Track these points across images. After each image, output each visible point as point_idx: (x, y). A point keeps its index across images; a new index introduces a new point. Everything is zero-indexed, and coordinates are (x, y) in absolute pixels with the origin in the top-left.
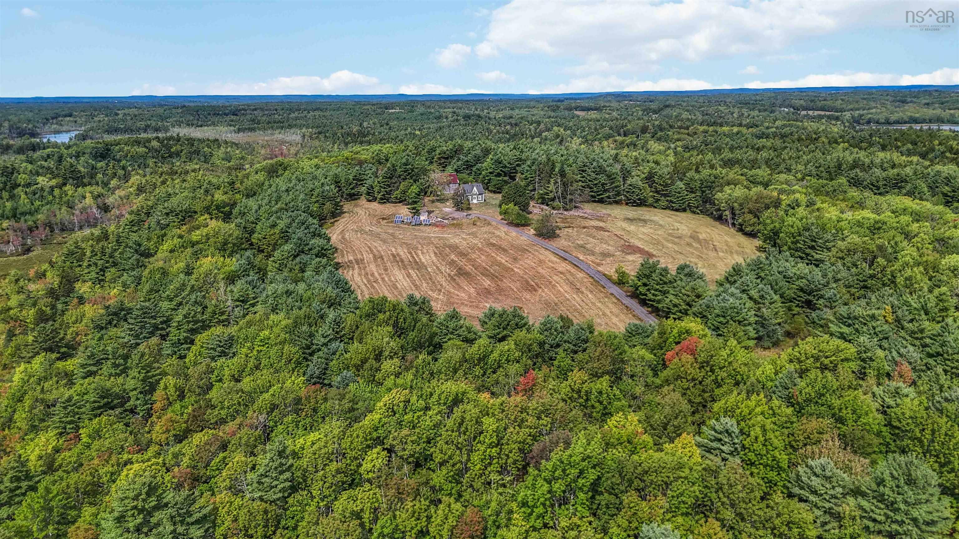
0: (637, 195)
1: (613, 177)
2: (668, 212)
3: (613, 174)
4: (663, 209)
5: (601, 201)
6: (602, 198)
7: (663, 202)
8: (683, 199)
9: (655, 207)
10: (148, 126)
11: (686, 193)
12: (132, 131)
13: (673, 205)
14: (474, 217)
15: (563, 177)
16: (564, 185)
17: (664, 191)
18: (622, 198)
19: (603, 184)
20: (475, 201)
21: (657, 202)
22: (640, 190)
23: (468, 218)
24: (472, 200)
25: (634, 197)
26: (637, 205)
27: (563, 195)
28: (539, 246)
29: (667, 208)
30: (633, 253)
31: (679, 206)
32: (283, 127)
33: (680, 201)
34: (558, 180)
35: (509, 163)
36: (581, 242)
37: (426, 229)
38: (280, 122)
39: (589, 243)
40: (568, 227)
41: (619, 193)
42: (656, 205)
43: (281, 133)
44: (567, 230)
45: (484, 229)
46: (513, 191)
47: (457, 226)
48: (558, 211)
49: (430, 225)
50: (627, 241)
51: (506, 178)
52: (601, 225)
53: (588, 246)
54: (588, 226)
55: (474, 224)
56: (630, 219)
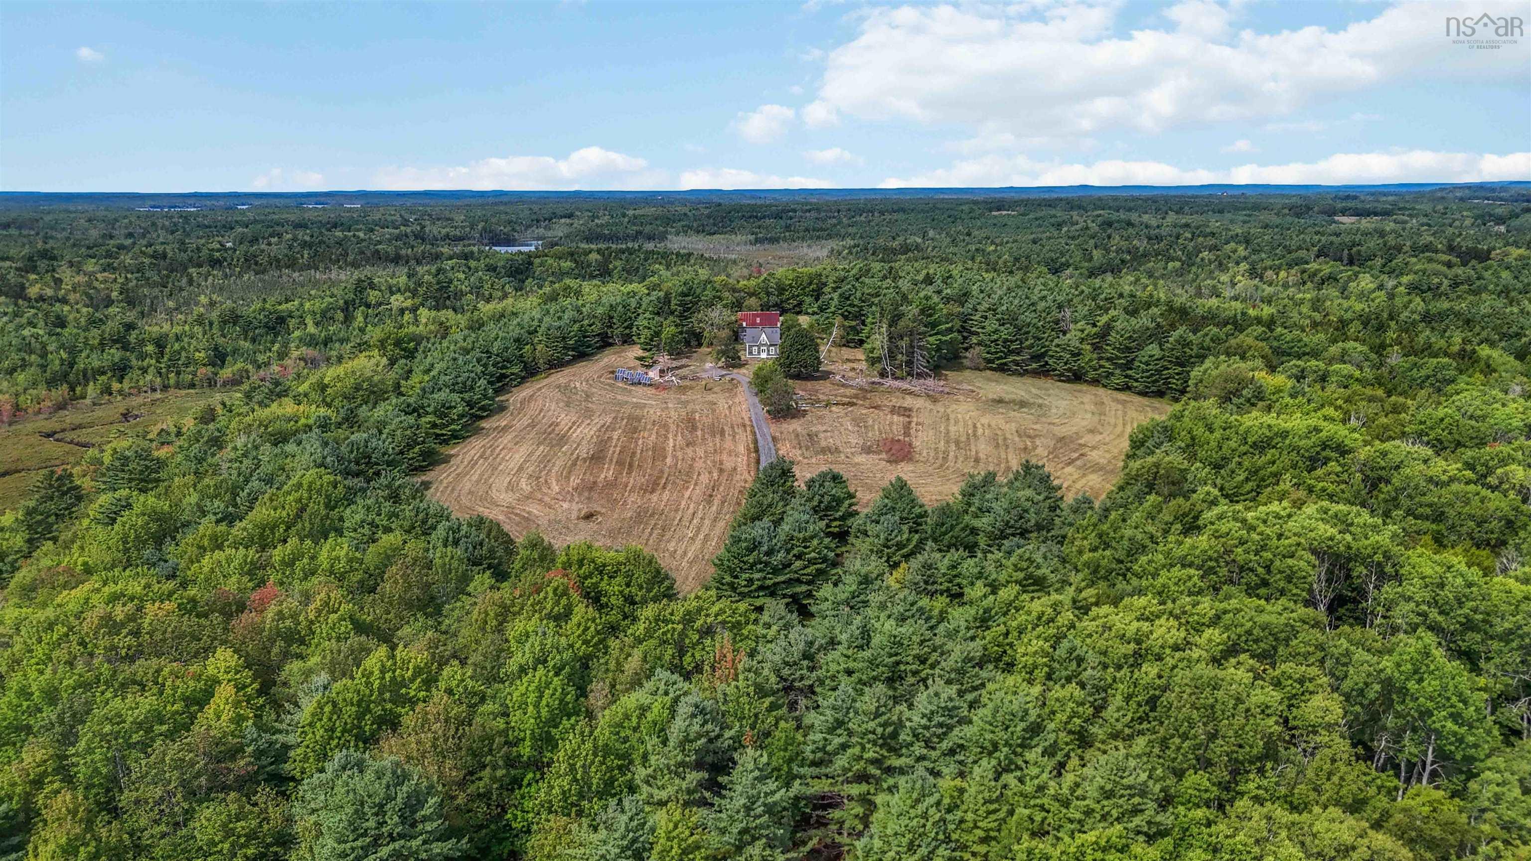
0: (1067, 364)
1: (1025, 329)
2: (1126, 396)
3: (1028, 325)
4: (1116, 389)
5: (1002, 369)
6: (1005, 364)
7: (1118, 379)
8: (1152, 375)
9: (1104, 386)
10: (639, 233)
11: (1161, 363)
12: (618, 238)
13: (1135, 384)
14: (728, 378)
15: (890, 326)
16: (890, 338)
17: (1121, 358)
18: (1044, 366)
19: (1005, 341)
20: (764, 355)
21: (1107, 377)
22: (1074, 355)
23: (717, 379)
24: (759, 353)
25: (1061, 367)
26: (1068, 381)
27: (892, 356)
28: (748, 429)
29: (1126, 388)
30: (878, 452)
31: (1147, 387)
32: (818, 238)
33: (1148, 377)
34: (884, 330)
35: (860, 299)
36: (821, 428)
37: (640, 390)
38: (822, 229)
39: (832, 431)
40: (843, 405)
41: (1036, 358)
42: (1104, 381)
43: (809, 246)
44: (834, 408)
45: (711, 397)
46: (789, 342)
47: (682, 389)
48: (877, 380)
49: (650, 385)
50: (907, 434)
51: (854, 323)
52: (917, 406)
53: (822, 435)
54: (885, 406)
55: (707, 389)
56: (1000, 401)
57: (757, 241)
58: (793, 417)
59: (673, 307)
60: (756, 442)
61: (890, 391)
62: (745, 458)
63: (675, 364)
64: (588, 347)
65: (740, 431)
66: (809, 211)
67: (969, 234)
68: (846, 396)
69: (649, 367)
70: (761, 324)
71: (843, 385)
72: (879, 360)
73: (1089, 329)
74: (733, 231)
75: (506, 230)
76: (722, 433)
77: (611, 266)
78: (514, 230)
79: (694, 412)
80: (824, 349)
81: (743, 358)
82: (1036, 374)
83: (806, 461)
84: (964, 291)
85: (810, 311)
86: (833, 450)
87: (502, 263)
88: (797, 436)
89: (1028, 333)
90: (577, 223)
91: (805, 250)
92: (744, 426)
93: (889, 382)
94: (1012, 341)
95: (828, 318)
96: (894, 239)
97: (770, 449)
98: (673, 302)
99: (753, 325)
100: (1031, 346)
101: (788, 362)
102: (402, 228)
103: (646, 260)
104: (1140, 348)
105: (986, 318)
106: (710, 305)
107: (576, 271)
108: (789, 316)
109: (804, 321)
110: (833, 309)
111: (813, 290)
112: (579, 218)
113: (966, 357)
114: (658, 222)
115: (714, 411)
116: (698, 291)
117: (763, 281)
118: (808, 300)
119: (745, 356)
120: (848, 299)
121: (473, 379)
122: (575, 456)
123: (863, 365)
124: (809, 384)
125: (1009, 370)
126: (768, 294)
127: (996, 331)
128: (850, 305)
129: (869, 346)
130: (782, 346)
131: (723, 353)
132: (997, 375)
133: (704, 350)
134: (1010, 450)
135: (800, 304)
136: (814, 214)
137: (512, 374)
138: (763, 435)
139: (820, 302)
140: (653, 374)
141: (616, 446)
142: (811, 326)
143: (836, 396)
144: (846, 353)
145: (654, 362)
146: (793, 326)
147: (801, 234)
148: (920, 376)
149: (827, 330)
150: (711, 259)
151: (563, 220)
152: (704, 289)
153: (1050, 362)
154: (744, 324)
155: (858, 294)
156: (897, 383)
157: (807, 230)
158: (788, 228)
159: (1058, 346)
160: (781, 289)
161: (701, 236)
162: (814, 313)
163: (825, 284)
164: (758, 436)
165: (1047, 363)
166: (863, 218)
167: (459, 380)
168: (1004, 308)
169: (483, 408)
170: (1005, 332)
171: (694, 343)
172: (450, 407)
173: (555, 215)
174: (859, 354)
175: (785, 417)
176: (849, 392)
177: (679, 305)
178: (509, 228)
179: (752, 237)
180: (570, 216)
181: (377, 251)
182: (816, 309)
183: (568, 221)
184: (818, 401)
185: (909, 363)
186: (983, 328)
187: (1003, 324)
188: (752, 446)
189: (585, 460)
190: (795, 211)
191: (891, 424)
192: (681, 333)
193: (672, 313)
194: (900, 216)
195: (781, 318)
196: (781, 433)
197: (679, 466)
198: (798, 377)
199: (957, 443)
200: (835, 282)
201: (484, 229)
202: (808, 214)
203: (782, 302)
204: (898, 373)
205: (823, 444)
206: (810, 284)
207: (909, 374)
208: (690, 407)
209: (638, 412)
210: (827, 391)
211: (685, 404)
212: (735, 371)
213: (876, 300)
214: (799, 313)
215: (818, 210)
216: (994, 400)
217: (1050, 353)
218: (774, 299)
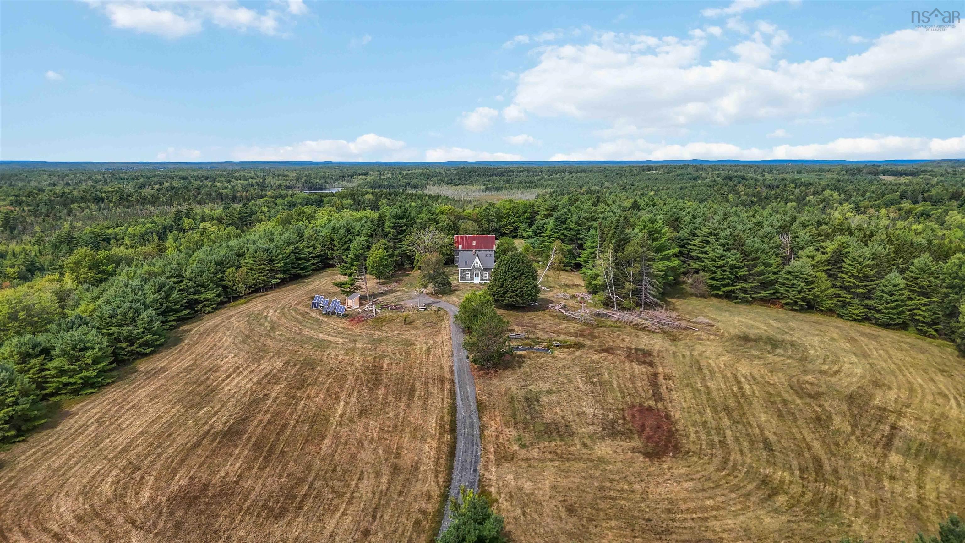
0: (800, 292)
1: (754, 255)
2: (866, 328)
3: (757, 251)
4: (854, 320)
5: (729, 296)
6: (733, 291)
7: (856, 309)
8: (897, 306)
9: (840, 316)
11: (907, 293)
13: (878, 316)
14: (434, 308)
15: (616, 251)
16: (617, 265)
17: (859, 287)
18: (774, 293)
19: (733, 267)
20: (477, 281)
21: (843, 307)
22: (808, 283)
23: (421, 308)
24: (472, 278)
25: (793, 294)
26: (802, 310)
27: (618, 282)
28: (447, 386)
29: (866, 319)
30: (627, 435)
31: (891, 319)
32: (529, 187)
33: (893, 309)
34: (609, 255)
35: (577, 223)
36: (544, 386)
37: (332, 322)
38: (531, 182)
39: (559, 392)
40: (568, 347)
41: (765, 285)
42: (841, 311)
43: (522, 193)
44: (557, 353)
45: (409, 334)
46: (503, 268)
47: (379, 322)
48: (602, 310)
49: (346, 316)
50: (657, 396)
51: (570, 247)
52: (657, 347)
53: (545, 399)
54: (619, 348)
55: (407, 322)
56: (746, 339)
57: (487, 189)
58: (506, 367)
59: (387, 230)
60: (453, 410)
61: (620, 326)
62: (434, 444)
63: (384, 288)
64: (302, 269)
65: (434, 390)
66: (522, 171)
67: (633, 185)
68: (569, 334)
69: (348, 293)
70: (476, 247)
71: (565, 318)
72: (603, 287)
73: (819, 257)
74: (471, 183)
75: (320, 182)
76: (412, 391)
77: (380, 203)
78: (326, 182)
79: (382, 357)
80: (542, 273)
81: (454, 283)
82: (764, 301)
83: (523, 453)
84: (676, 216)
85: (525, 234)
86: (562, 430)
87: (300, 201)
88: (512, 400)
89: (758, 258)
90: (369, 179)
91: (520, 195)
92: (442, 381)
93: (616, 314)
94: (739, 268)
95: (543, 241)
96: (581, 187)
97: (472, 425)
98: (387, 224)
99: (468, 247)
100: (761, 274)
101: (501, 292)
102: (250, 180)
103: (406, 199)
104: (880, 276)
105: (708, 242)
106: (423, 228)
107: (354, 207)
108: (505, 239)
109: (520, 244)
110: (548, 233)
111: (527, 218)
112: (371, 175)
113: (684, 283)
114: (422, 177)
115: (408, 354)
116: (413, 214)
117: (485, 210)
118: (523, 226)
119: (455, 280)
120: (564, 222)
121: (136, 311)
122: (207, 427)
123: (582, 292)
124: (527, 317)
125: (736, 298)
126: (489, 221)
127: (721, 257)
128: (566, 229)
129: (589, 272)
130: (495, 273)
131: (432, 278)
132: (725, 303)
133: (416, 273)
134: (800, 422)
135: (516, 229)
136: (525, 173)
137: (207, 300)
138: (466, 399)
139: (534, 227)
140: (353, 302)
141: (267, 412)
142: (527, 249)
143: (558, 333)
144: (566, 278)
145: (357, 289)
146: (509, 250)
147: (517, 185)
148: (649, 306)
149: (544, 253)
150: (453, 199)
151: (360, 177)
152: (420, 212)
153: (782, 290)
154: (460, 247)
155: (575, 218)
156: (626, 316)
157: (521, 182)
158: (508, 181)
159: (789, 273)
160: (500, 218)
161: (449, 186)
162: (529, 237)
163: (537, 213)
164: (459, 402)
165: (777, 292)
166: (558, 176)
167: (119, 311)
168: (728, 232)
169: (146, 344)
170: (733, 257)
171: (407, 266)
172: (85, 349)
173: (356, 173)
174: (576, 278)
175: (496, 367)
176: (573, 327)
177: (392, 228)
178: (323, 181)
179: (484, 187)
180: (366, 174)
181: (221, 194)
182: (530, 234)
183: (364, 177)
184: (537, 341)
185: (637, 292)
186: (706, 253)
187: (728, 250)
188: (447, 418)
189: (216, 434)
190: (513, 171)
191: (633, 378)
192: (391, 256)
193: (385, 236)
194: (583, 175)
195: (497, 242)
196: (490, 395)
197: (337, 457)
198: (512, 307)
199: (727, 409)
200: (547, 210)
201: (306, 181)
202: (521, 174)
203: (500, 228)
204: (626, 303)
205: (548, 416)
206: (525, 212)
207: (638, 305)
208: (382, 347)
209: (317, 355)
210: (547, 325)
211: (375, 342)
212: (445, 298)
213: (595, 224)
214: (514, 237)
215: (528, 171)
216: (739, 337)
217: (781, 280)
218: (494, 225)
